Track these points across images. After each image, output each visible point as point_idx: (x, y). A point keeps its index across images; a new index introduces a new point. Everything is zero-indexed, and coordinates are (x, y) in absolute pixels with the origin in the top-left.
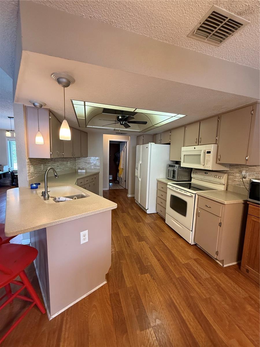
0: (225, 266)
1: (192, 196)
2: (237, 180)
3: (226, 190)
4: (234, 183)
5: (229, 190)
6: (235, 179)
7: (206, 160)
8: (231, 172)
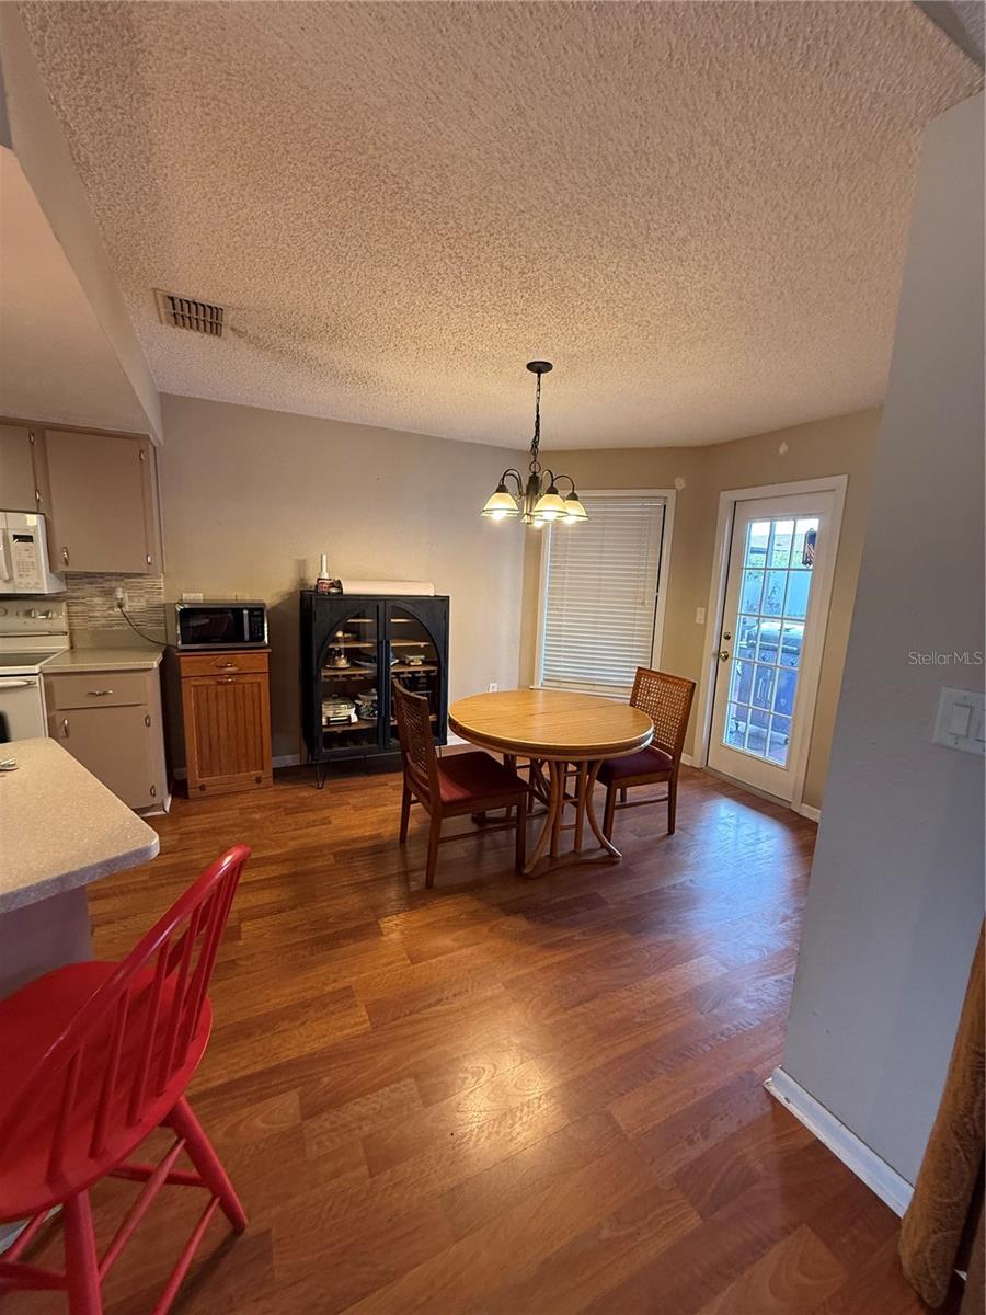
0: (167, 809)
1: (30, 685)
2: (97, 614)
3: (72, 648)
4: (90, 625)
5: (78, 645)
6: (91, 614)
7: (14, 565)
8: (75, 595)
